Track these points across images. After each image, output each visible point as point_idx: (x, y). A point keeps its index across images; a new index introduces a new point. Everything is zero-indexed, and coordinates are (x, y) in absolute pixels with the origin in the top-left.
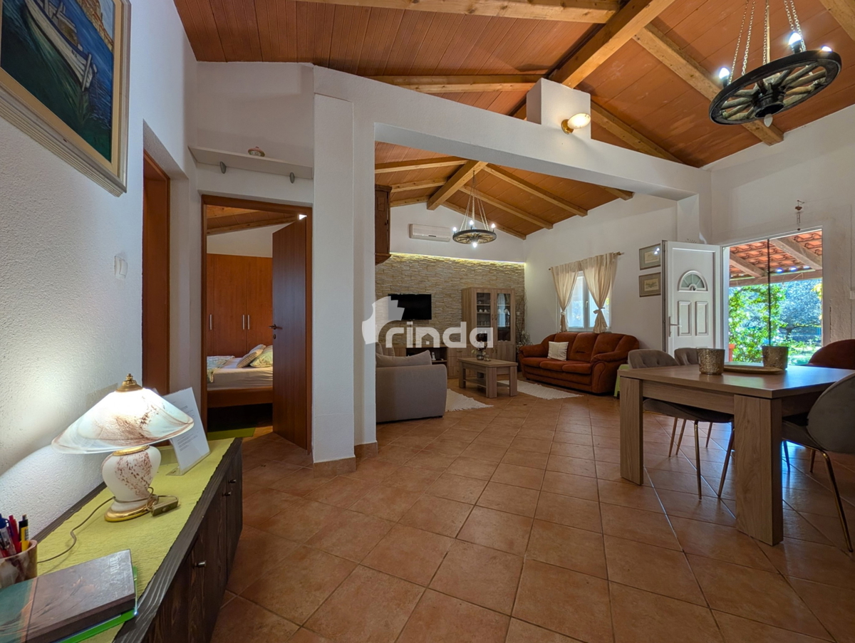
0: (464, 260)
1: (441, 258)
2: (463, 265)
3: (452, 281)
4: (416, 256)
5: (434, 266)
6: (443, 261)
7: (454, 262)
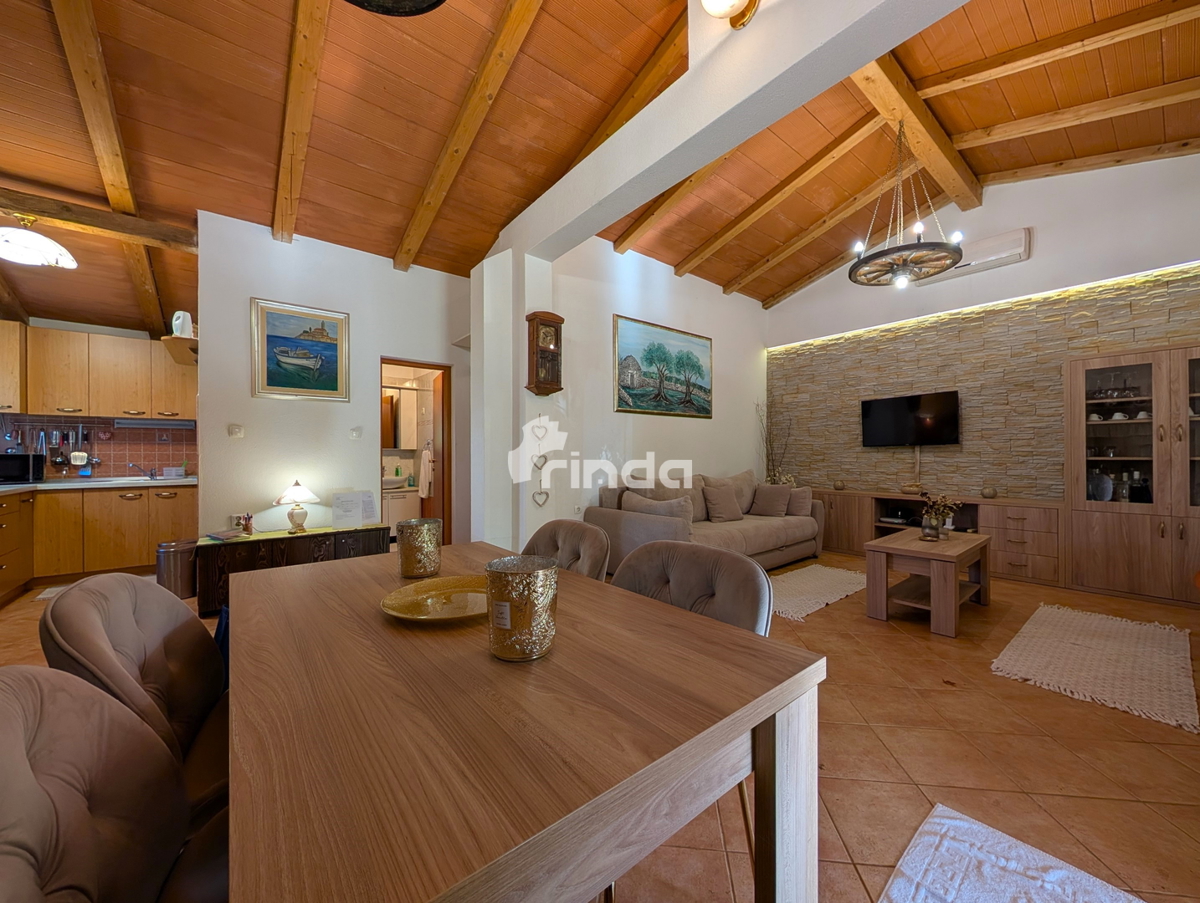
0: (1083, 287)
1: (1002, 304)
2: (1081, 302)
3: (1036, 349)
4: (930, 318)
5: (980, 327)
6: (1006, 310)
7: (1046, 302)
